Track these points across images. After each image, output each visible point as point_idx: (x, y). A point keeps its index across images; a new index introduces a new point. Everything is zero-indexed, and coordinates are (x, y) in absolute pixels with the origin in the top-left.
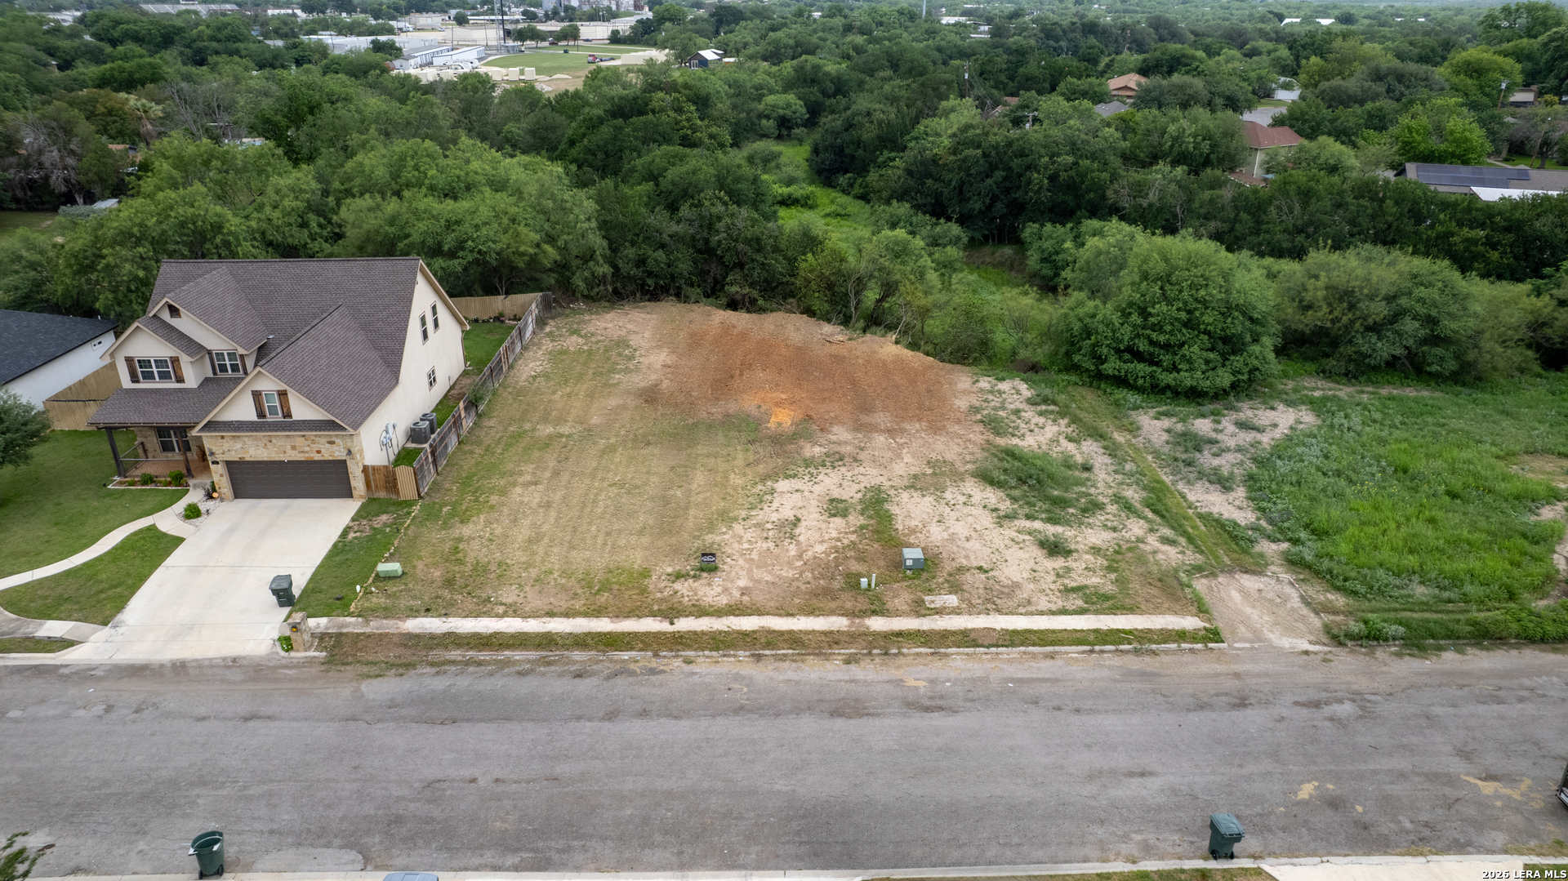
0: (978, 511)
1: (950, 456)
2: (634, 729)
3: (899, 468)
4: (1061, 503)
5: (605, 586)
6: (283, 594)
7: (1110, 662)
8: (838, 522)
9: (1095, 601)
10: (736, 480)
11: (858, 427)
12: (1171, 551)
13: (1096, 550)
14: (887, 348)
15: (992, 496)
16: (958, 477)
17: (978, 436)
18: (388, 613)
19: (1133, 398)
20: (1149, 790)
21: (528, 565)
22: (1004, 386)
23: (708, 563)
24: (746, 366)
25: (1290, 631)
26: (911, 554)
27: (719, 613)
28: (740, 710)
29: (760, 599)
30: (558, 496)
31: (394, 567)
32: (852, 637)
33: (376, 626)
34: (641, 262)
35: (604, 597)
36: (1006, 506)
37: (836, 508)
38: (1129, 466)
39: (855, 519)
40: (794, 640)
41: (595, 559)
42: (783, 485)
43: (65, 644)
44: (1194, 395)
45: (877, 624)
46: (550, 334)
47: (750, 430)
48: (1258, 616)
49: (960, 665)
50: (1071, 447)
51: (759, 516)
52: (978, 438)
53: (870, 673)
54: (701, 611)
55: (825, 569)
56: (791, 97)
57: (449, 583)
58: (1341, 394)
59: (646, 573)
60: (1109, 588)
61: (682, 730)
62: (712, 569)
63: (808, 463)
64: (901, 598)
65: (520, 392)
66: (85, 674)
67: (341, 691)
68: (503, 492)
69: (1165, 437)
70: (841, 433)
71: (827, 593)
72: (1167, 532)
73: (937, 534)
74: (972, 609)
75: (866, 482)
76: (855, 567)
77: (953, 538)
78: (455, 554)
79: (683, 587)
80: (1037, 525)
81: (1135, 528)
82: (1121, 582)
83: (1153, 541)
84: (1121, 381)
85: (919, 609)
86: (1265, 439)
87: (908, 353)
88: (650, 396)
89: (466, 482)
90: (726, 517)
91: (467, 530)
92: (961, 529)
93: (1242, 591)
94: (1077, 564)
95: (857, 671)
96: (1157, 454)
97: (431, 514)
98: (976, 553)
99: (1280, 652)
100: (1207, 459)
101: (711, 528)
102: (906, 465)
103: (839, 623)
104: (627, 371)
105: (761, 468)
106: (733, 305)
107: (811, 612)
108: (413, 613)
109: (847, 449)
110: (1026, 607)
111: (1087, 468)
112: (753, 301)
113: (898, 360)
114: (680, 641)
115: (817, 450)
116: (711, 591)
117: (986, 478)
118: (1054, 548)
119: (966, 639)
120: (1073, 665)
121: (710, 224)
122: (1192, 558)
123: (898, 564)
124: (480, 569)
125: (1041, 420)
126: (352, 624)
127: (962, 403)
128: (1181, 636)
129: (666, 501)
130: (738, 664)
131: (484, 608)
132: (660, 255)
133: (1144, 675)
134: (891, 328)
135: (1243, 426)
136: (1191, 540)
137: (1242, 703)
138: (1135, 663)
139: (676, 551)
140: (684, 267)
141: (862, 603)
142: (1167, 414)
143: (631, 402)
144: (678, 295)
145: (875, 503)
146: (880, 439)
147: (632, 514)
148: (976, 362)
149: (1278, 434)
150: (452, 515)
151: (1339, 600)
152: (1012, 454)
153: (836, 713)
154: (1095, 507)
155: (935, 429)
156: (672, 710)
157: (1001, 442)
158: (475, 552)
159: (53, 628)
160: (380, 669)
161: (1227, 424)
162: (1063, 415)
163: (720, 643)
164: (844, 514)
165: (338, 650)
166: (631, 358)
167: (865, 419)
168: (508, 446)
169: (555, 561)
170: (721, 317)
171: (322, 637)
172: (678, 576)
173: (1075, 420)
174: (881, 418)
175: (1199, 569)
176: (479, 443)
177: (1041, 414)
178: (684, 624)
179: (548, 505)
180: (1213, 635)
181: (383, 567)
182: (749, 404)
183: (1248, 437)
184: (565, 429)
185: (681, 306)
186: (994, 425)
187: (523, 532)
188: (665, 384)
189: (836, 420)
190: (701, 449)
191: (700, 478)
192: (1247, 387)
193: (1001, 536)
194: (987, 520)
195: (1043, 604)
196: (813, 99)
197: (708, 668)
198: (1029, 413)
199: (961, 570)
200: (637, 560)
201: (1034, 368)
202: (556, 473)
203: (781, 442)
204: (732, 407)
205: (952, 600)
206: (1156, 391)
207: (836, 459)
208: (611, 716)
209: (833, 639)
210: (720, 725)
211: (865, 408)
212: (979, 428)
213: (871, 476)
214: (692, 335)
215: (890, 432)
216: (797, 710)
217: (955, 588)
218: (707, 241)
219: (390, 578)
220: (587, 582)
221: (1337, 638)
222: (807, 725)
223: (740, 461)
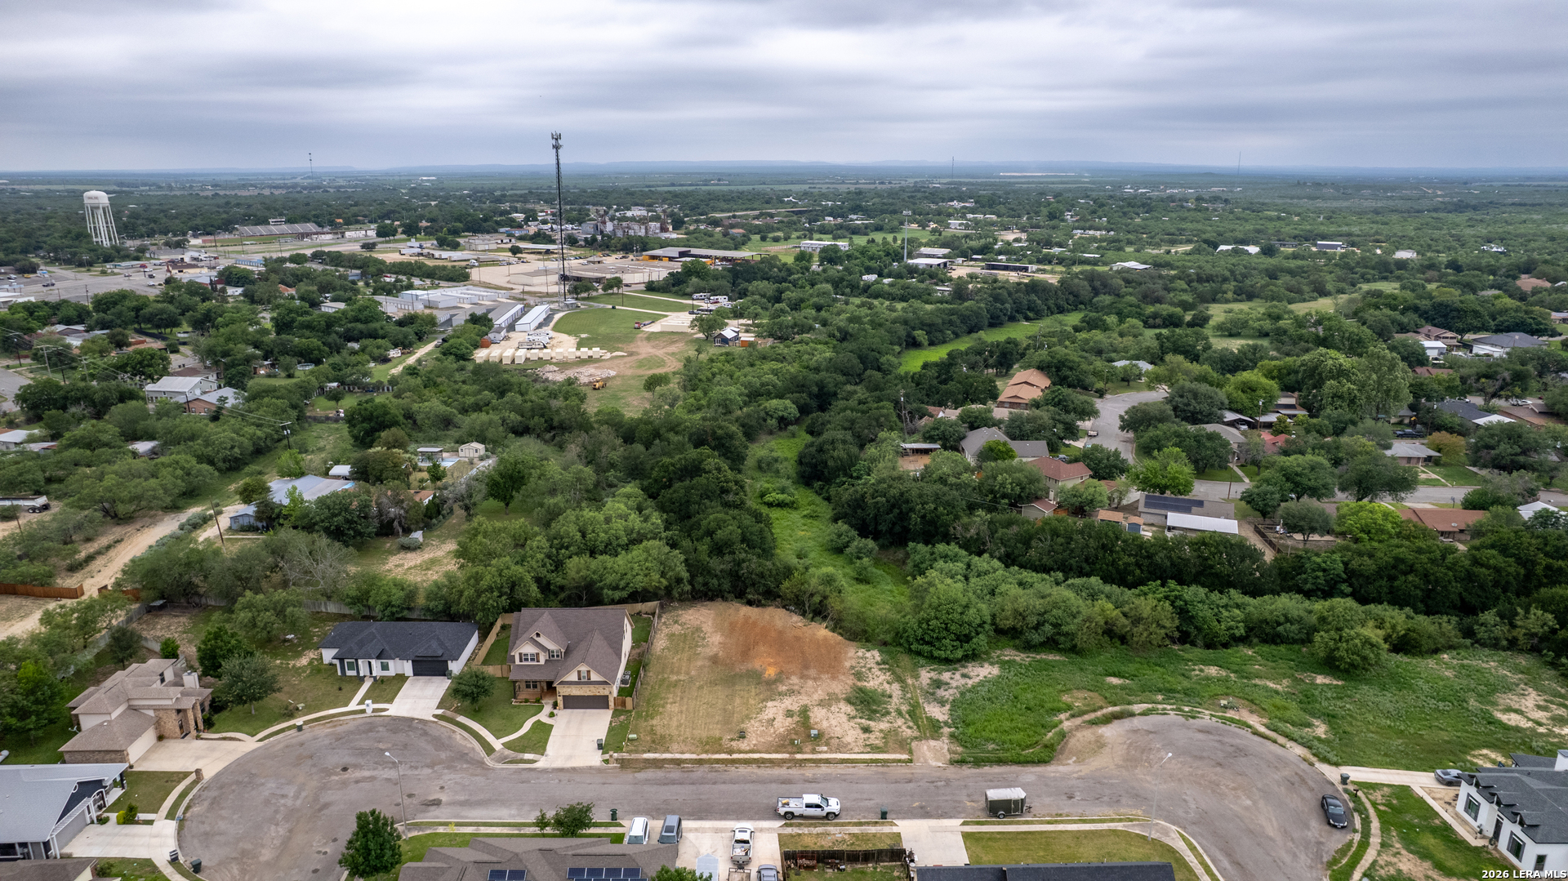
0: (842, 715)
1: (837, 691)
2: (723, 787)
3: (816, 697)
4: (875, 712)
5: (707, 743)
6: (600, 746)
7: (873, 768)
8: (789, 719)
9: (875, 749)
10: (752, 702)
11: (803, 677)
12: (909, 731)
13: (881, 731)
14: (821, 631)
15: (850, 709)
16: (838, 700)
17: (851, 681)
18: (637, 752)
19: (922, 661)
20: (870, 804)
21: (679, 736)
22: (868, 655)
23: (742, 735)
24: (756, 643)
25: (938, 760)
26: (813, 732)
27: (746, 752)
28: (753, 782)
29: (760, 748)
30: (684, 708)
31: (635, 736)
32: (789, 761)
33: (634, 756)
34: (706, 584)
35: (707, 747)
36: (853, 713)
37: (789, 714)
38: (909, 695)
39: (796, 719)
40: (771, 761)
41: (702, 733)
42: (770, 704)
43: (534, 761)
44: (947, 661)
45: (799, 756)
46: (665, 623)
47: (756, 677)
48: (929, 755)
49: (824, 769)
50: (886, 686)
51: (760, 717)
52: (850, 682)
53: (795, 772)
54: (740, 752)
55: (783, 737)
56: (788, 402)
57: (654, 742)
58: (1018, 659)
59: (720, 739)
60: (881, 745)
61: (736, 787)
62: (744, 737)
63: (780, 694)
64: (808, 748)
65: (659, 658)
66: (545, 771)
67: (629, 776)
68: (663, 707)
69: (928, 681)
70: (795, 680)
71: (783, 746)
72: (911, 724)
73: (825, 724)
74: (831, 751)
75: (802, 703)
76: (794, 736)
77: (830, 726)
78: (652, 732)
79: (734, 744)
80: (863, 721)
81: (900, 722)
82: (886, 743)
83: (904, 727)
84: (919, 653)
85: (814, 751)
86: (970, 682)
87: (831, 634)
88: (714, 660)
89: (648, 702)
90: (748, 718)
91: (654, 722)
92: (834, 723)
93: (929, 747)
94: (872, 736)
95: (790, 771)
96: (921, 689)
97: (639, 716)
98: (838, 732)
99: (931, 766)
100: (941, 693)
101: (743, 722)
102: (820, 694)
103: (786, 756)
104: (703, 646)
105: (761, 696)
106: (750, 603)
107: (777, 752)
108: (645, 752)
109: (796, 688)
110: (851, 751)
111: (890, 697)
112: (759, 601)
113: (825, 639)
114: (734, 762)
115: (784, 688)
116: (744, 745)
117: (849, 701)
118: (866, 730)
119: (827, 761)
120: (861, 770)
121: (739, 563)
122: (916, 733)
123: (809, 736)
124: (663, 737)
125: (879, 673)
126: (626, 756)
127: (847, 664)
128: (899, 761)
129: (725, 710)
130: (753, 769)
131: (667, 751)
132: (715, 581)
133: (882, 773)
134: (825, 618)
135: (964, 676)
136: (918, 727)
137: (910, 781)
138: (881, 769)
139: (730, 731)
140: (726, 586)
141: (795, 749)
142: (933, 670)
143: (707, 663)
144: (723, 597)
145: (804, 712)
146: (810, 683)
147: (713, 716)
148: (860, 640)
149: (977, 680)
150: (647, 716)
151: (960, 749)
152: (862, 690)
153: (783, 783)
154: (888, 713)
155: (834, 678)
156: (732, 782)
157: (859, 684)
158: (659, 730)
159: (527, 756)
160: (641, 770)
161: (958, 676)
162: (889, 670)
163: (747, 762)
164: (792, 716)
165: (624, 764)
166: (704, 638)
167: (805, 672)
168: (660, 686)
169: (688, 734)
170: (746, 611)
171: (617, 760)
172: (732, 740)
173: (894, 673)
174: (812, 672)
175: (916, 738)
176: (648, 684)
177: (880, 670)
178: (735, 756)
179: (681, 712)
180: (911, 761)
181: (631, 736)
182: (757, 664)
183: (963, 681)
184: (682, 677)
185: (724, 604)
186: (859, 676)
187: (674, 723)
188: (721, 653)
189: (793, 673)
190: (737, 687)
191: (738, 701)
192: (973, 657)
193: (847, 725)
194: (844, 718)
195: (856, 750)
196: (802, 401)
197: (743, 770)
198: (875, 671)
199: (831, 738)
200: (717, 734)
201: (885, 644)
202: (682, 698)
203: (770, 683)
204: (750, 666)
205: (825, 748)
206: (932, 658)
207: (791, 692)
208: (715, 783)
209: (784, 761)
210: (747, 786)
211: (806, 667)
212: (852, 677)
213: (804, 700)
214: (731, 624)
215: (815, 679)
216: (771, 782)
217: (827, 744)
218: (737, 572)
219: (632, 740)
220: (701, 741)
221: (953, 762)
222: (774, 786)
223: (753, 694)
